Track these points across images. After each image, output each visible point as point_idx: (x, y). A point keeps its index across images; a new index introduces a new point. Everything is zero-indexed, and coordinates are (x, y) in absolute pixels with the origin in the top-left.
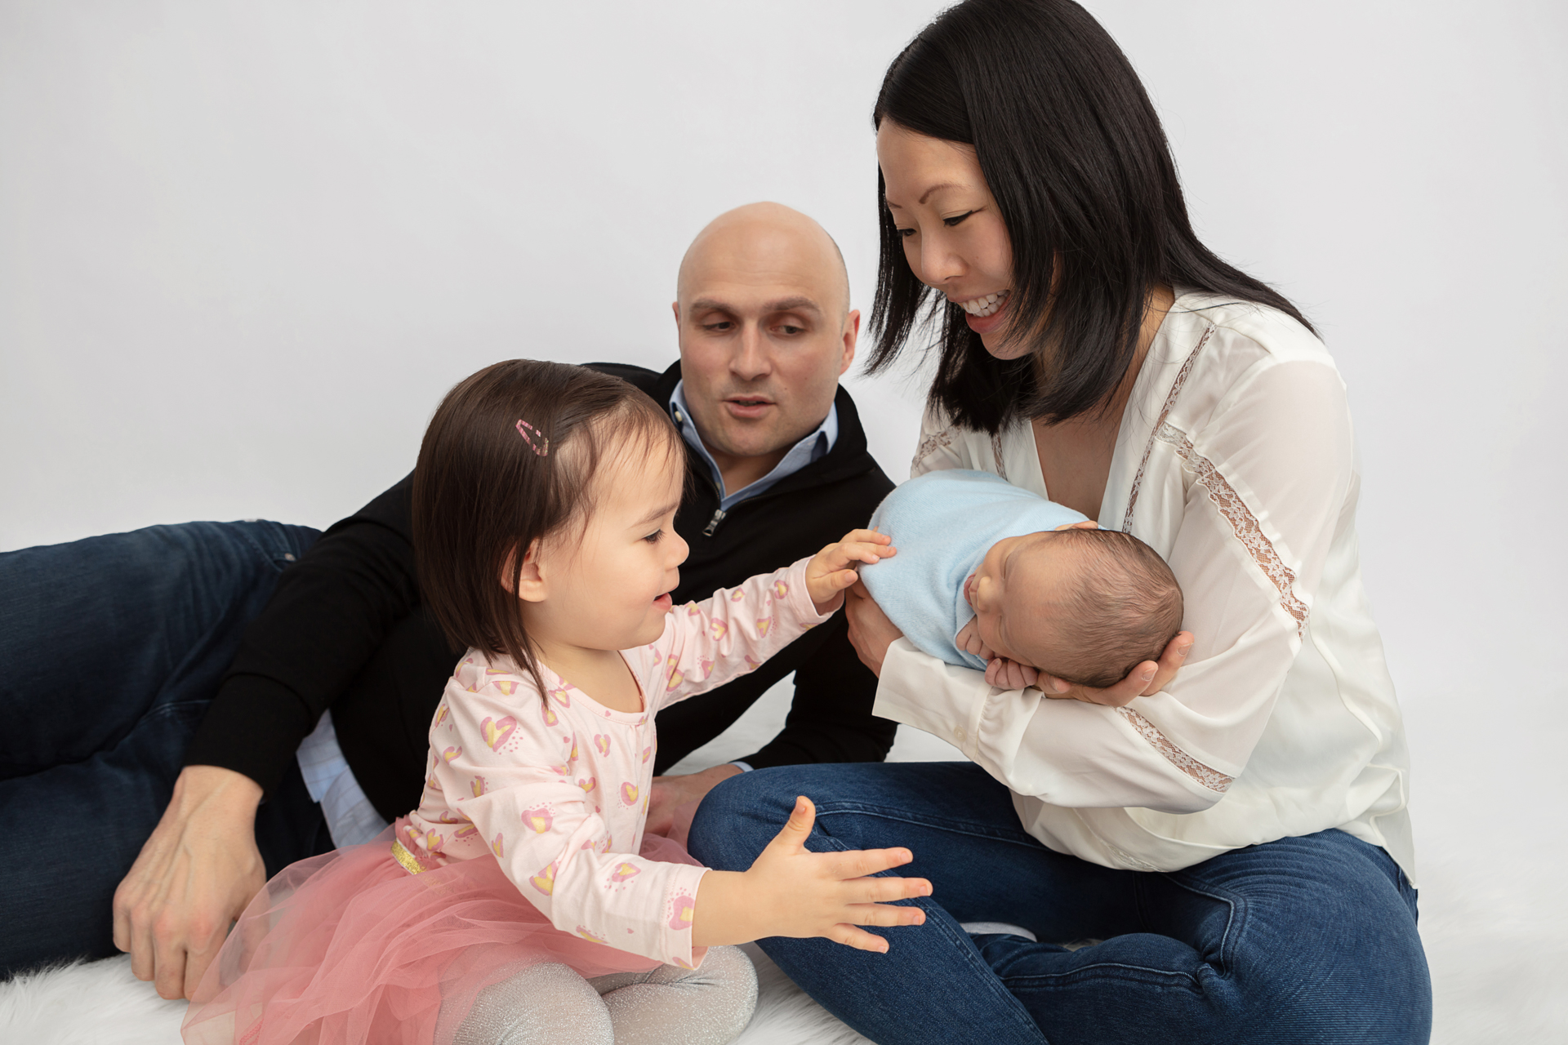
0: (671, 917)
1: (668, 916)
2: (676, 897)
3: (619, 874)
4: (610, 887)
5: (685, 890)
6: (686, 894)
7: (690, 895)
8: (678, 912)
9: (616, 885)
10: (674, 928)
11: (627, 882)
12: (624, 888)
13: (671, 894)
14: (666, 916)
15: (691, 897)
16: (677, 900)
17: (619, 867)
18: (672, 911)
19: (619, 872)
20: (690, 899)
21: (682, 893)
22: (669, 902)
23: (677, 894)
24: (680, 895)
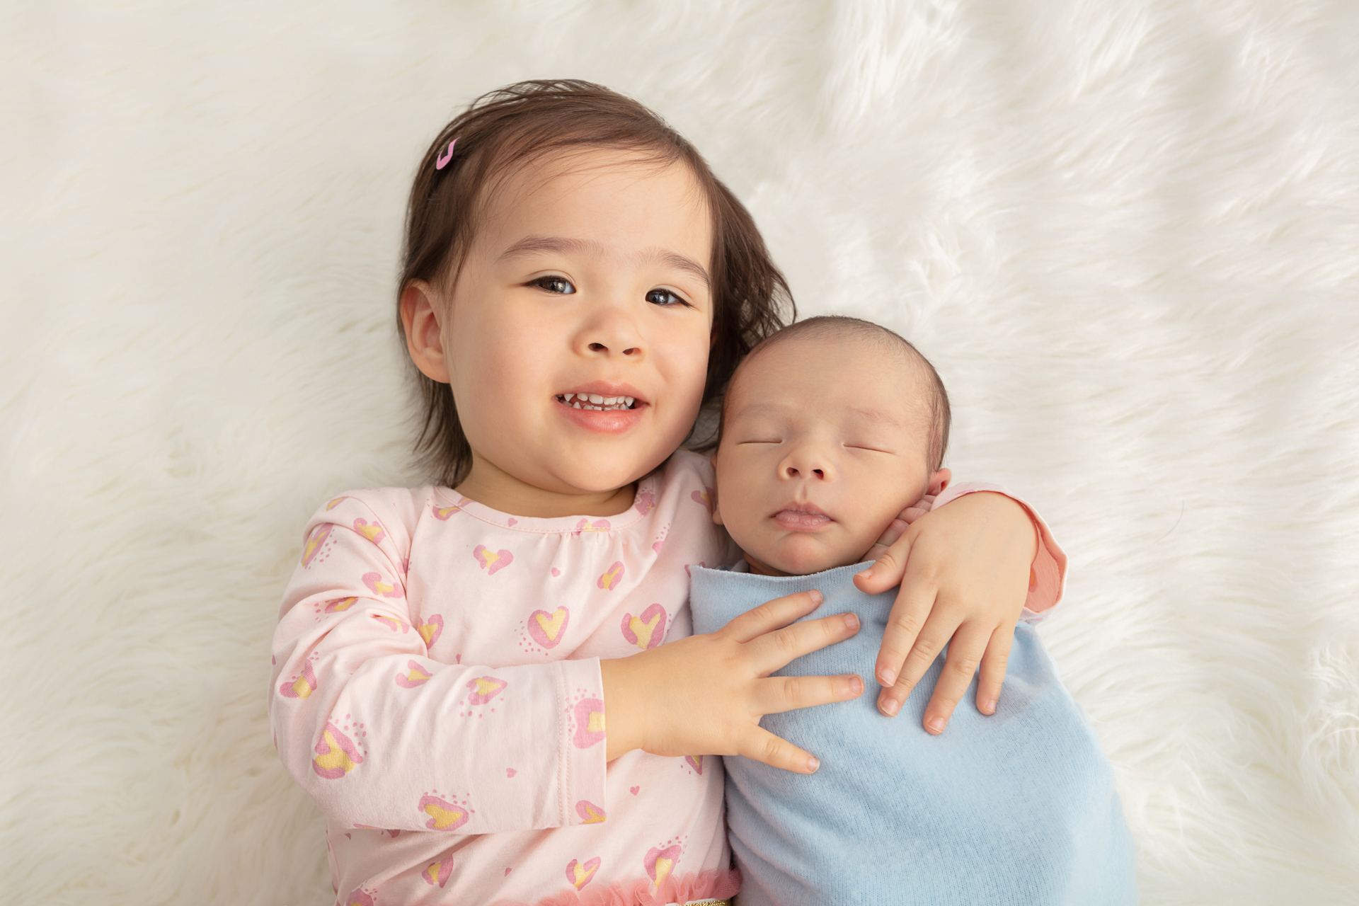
0: (574, 731)
1: (570, 730)
2: (575, 703)
3: (477, 694)
4: (470, 713)
5: (585, 691)
6: (588, 695)
7: (594, 695)
8: (584, 721)
9: (478, 709)
10: (582, 746)
11: (493, 702)
12: (493, 710)
13: (567, 699)
14: (567, 731)
15: (597, 697)
16: (577, 706)
17: (472, 684)
18: (574, 721)
19: (475, 691)
20: (597, 700)
21: (583, 696)
22: (567, 710)
23: (576, 698)
24: (580, 699)
